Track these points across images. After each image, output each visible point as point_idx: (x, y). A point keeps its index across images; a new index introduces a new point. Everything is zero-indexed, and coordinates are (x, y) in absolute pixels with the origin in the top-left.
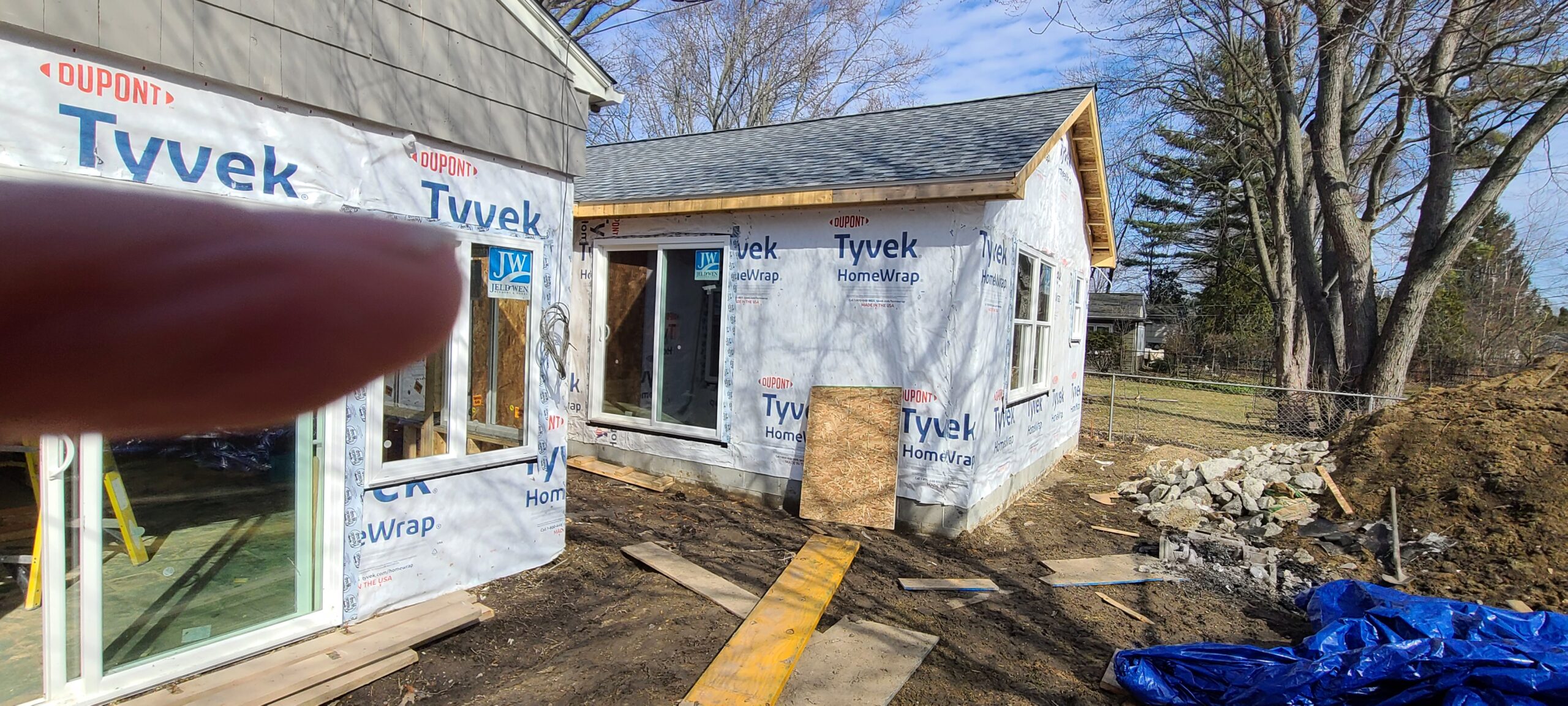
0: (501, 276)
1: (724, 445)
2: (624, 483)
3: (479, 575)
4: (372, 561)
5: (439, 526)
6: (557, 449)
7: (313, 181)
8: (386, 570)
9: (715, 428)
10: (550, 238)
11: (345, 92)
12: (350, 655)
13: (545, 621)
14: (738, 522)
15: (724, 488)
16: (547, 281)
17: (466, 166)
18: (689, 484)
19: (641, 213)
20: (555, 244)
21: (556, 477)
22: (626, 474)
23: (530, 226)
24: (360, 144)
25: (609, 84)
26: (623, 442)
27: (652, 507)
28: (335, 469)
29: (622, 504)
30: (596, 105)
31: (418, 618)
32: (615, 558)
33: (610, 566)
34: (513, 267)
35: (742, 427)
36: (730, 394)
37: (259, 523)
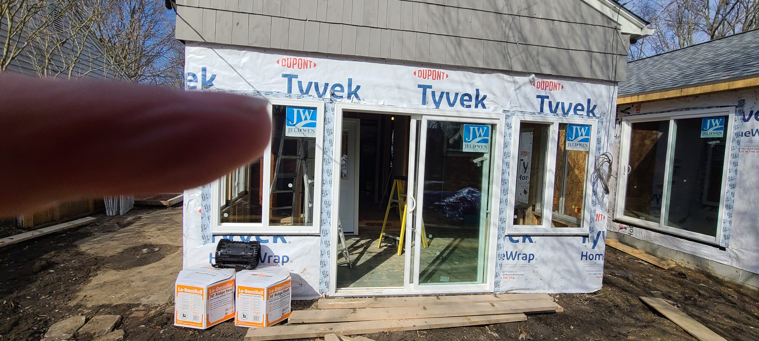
0: (573, 139)
1: (723, 249)
2: (638, 259)
3: (554, 288)
4: (507, 268)
5: (536, 259)
6: (600, 232)
7: (492, 101)
8: (512, 273)
9: (715, 235)
10: (602, 118)
11: (506, 61)
12: (499, 307)
13: (590, 323)
14: (735, 304)
15: (720, 277)
16: (599, 141)
17: (558, 85)
18: (689, 269)
19: (658, 98)
20: (604, 120)
21: (598, 247)
22: (639, 254)
23: (591, 112)
24: (511, 82)
25: (644, 25)
26: (638, 234)
27: (659, 277)
28: (495, 225)
29: (637, 271)
30: (634, 39)
31: (527, 300)
32: (634, 301)
33: (632, 305)
34: (580, 134)
35: (740, 239)
36: (730, 215)
37: (461, 241)
